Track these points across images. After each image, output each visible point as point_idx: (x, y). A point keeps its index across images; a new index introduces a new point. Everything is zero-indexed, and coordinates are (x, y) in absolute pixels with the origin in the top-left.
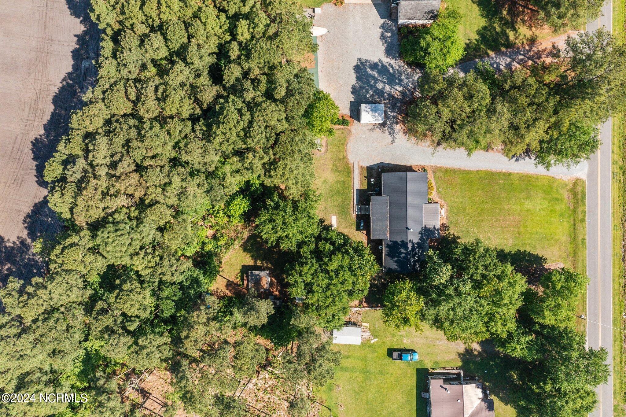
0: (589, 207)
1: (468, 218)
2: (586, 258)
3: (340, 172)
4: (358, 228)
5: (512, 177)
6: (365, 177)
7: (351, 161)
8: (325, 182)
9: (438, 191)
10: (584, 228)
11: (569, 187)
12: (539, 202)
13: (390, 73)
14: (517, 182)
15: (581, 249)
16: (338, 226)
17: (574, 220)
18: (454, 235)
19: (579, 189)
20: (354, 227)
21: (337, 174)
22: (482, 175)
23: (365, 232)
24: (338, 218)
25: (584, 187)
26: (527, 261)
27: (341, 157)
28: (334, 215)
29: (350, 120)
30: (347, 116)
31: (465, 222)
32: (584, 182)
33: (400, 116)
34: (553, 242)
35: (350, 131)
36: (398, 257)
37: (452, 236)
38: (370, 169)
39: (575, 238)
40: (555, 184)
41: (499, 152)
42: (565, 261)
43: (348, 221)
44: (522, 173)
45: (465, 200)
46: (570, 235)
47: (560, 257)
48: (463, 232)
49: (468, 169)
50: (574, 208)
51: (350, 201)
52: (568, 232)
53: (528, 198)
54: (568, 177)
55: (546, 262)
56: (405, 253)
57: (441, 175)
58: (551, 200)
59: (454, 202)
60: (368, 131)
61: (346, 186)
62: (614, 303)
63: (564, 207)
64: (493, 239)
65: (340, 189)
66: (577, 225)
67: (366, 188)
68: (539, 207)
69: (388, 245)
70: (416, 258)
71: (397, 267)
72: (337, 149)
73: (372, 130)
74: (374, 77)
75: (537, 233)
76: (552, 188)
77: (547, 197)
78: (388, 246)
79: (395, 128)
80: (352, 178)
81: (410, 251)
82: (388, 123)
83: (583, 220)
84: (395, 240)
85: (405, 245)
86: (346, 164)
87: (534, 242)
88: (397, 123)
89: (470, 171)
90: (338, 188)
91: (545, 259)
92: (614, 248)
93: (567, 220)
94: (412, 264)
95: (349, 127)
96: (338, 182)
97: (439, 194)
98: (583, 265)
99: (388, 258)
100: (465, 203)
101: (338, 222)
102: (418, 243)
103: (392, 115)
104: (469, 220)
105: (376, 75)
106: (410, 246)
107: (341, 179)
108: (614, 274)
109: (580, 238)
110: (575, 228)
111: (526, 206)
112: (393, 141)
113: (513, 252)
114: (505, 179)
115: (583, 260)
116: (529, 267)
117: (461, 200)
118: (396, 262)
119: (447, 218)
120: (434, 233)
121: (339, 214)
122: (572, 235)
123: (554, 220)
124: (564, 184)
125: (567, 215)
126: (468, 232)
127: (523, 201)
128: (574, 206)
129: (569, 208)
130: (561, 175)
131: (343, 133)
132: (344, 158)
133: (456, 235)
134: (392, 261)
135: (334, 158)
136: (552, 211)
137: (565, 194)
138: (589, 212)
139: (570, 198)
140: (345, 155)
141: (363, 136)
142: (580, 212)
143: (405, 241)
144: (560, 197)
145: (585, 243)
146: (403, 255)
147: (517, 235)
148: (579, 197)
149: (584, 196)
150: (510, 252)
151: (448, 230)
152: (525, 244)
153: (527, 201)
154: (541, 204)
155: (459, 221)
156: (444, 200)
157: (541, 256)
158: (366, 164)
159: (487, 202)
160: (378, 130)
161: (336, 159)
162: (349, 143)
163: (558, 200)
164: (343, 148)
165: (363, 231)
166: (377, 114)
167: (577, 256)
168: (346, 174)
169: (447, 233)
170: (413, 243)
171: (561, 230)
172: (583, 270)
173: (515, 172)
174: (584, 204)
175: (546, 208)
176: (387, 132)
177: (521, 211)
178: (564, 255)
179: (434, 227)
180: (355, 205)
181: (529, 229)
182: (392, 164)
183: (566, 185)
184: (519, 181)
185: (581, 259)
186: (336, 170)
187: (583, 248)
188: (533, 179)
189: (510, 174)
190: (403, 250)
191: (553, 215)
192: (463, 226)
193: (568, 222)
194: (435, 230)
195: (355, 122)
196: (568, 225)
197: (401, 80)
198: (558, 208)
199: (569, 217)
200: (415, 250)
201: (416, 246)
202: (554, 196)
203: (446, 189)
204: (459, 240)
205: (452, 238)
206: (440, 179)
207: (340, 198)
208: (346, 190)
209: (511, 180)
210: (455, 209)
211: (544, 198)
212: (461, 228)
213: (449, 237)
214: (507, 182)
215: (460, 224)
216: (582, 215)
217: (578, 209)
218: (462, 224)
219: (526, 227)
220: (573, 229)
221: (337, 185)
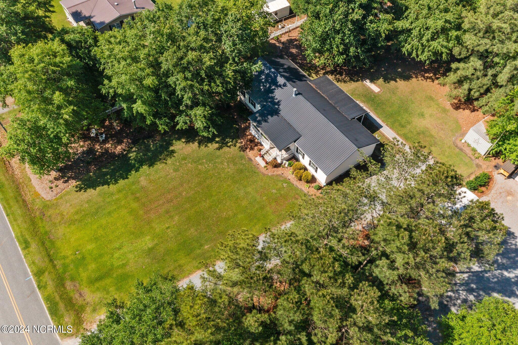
0: (37, 299)
1: (222, 175)
2: (12, 225)
3: (419, 134)
8: (422, 115)
9: (287, 181)
10: (32, 264)
12: (131, 256)
14: (182, 262)
15: (25, 233)
16: (364, 85)
17: (54, 266)
18: (228, 146)
19: (68, 318)
21: (418, 129)
24: (373, 91)
26: (106, 174)
28: (379, 92)
31: (223, 169)
34: (76, 217)
36: (285, 69)
37: (229, 144)
39: (43, 244)
42: (45, 206)
43: (359, 95)
45: (242, 193)
46: (53, 243)
47: (55, 206)
48: (218, 157)
50: (63, 285)
52: (58, 244)
53: (151, 250)
55: (77, 187)
58: (111, 270)
59: (255, 182)
61: (397, 124)
63: (82, 275)
64: (172, 171)
65: (399, 118)
66: (48, 262)
67: (375, 135)
68: (125, 250)
69: (305, 78)
70: (264, 77)
71: (278, 60)
74: (506, 268)
75: (109, 213)
77: (120, 271)
81: (276, 77)
83: (39, 274)
85: (288, 79)
87: (108, 200)
90: (402, 118)
93: (67, 261)
96: (409, 123)
97: (281, 179)
98: (13, 214)
99: (292, 66)
100: (240, 190)
101: (369, 89)
102: (272, 92)
104: (219, 174)
105: (506, 274)
106: (281, 80)
107: (409, 127)
109: (34, 247)
110: (49, 256)
111: (148, 238)
113: (133, 172)
115: (15, 220)
116: (99, 169)
117: (249, 189)
118: (283, 65)
119: (250, 160)
122: (48, 244)
123: (91, 246)
125: (71, 267)
127: (156, 241)
128: (65, 288)
129: (73, 279)
133: (225, 148)
134: (287, 65)
135: (439, 143)
136: (101, 256)
137: (90, 296)
138: (33, 291)
139: (77, 296)
142: (49, 283)
144: (97, 285)
145: (20, 244)
146: (281, 70)
147: (138, 195)
148: (61, 306)
149: (54, 311)
150: (137, 170)
151: (241, 147)
152: (120, 191)
153: (150, 246)
154: (124, 254)
155: (231, 166)
156: (270, 177)
157: (88, 190)
159: (210, 207)
161: (436, 143)
168: (409, 135)
169: (238, 145)
170: (280, 86)
171: (72, 240)
172: (10, 207)
174: (48, 299)
175: (113, 255)
177: (151, 227)
178: (50, 212)
179: (266, 121)
181: (124, 212)
183: (94, 310)
184: (180, 266)
185: (20, 220)
186: (423, 133)
187: (22, 236)
190: (285, 74)
191: (95, 252)
192: (222, 163)
193: (65, 258)
196: (62, 254)
198: (92, 266)
199: (65, 267)
200: (270, 83)
201: (273, 87)
202: (108, 281)
203: (278, 190)
204: (217, 145)
205: (227, 143)
206: (296, 196)
207: (390, 110)
208: (393, 120)
209: (194, 259)
210: (247, 174)
211: (124, 265)
212: (223, 160)
213: (232, 142)
214: (199, 251)
215: (228, 163)
216: (44, 280)
217: (57, 287)
218: (226, 164)
219: (132, 212)
220: (51, 253)
221: (406, 120)
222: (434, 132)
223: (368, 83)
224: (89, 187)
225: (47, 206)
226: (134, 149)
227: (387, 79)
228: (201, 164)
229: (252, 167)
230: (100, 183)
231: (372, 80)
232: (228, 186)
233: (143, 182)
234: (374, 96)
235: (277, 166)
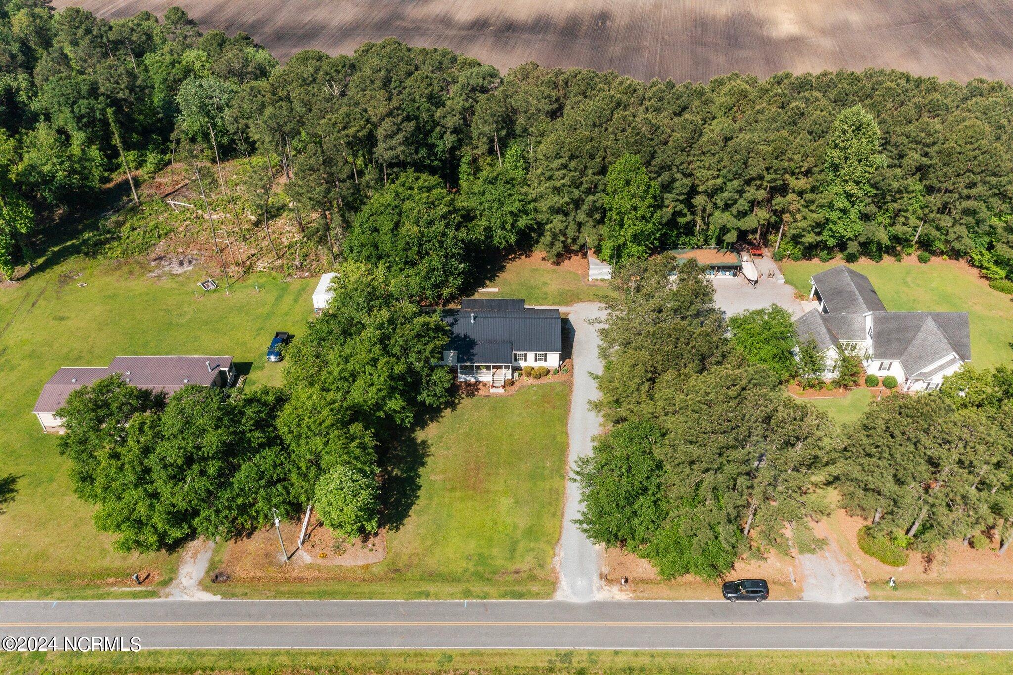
0: (496, 604)
2: (388, 598)
3: (560, 296)
7: (576, 305)
8: (545, 284)
9: (532, 386)
10: (451, 596)
11: (537, 571)
12: (510, 518)
14: (548, 486)
15: (408, 591)
16: (483, 293)
17: (469, 581)
18: (458, 404)
19: (535, 587)
21: (556, 293)
24: (494, 293)
25: (537, 595)
26: (398, 501)
28: (498, 290)
31: (479, 418)
32: (549, 595)
34: (428, 544)
37: (456, 401)
38: (566, 320)
40: (543, 546)
44: (564, 493)
46: (439, 575)
47: (397, 555)
48: (463, 415)
49: (570, 421)
52: (445, 570)
53: (517, 502)
54: (558, 566)
55: (392, 530)
57: (558, 389)
58: (512, 539)
62: (277, 653)
63: (497, 563)
66: (459, 584)
75: (449, 516)
76: (536, 540)
77: (519, 532)
80: (551, 305)
83: (467, 594)
86: (573, 301)
90: (538, 294)
91: (398, 528)
93: (472, 569)
96: (545, 294)
97: (527, 388)
98: (373, 594)
101: (489, 293)
104: (482, 422)
107: (549, 296)
109: (432, 588)
111: (502, 499)
113: (418, 480)
114: (552, 469)
115: (384, 595)
117: (517, 412)
119: (488, 396)
121: (500, 294)
123: (473, 544)
124: (544, 560)
125: (480, 568)
126: (462, 421)
127: (512, 495)
128: (500, 582)
129: (495, 572)
130: (562, 554)
132: (580, 299)
133: (457, 406)
135: (579, 291)
136: (490, 540)
137: (525, 563)
138: (484, 605)
139: (516, 576)
140: (583, 301)
142: (485, 589)
144: (518, 555)
145: (418, 598)
147: (448, 487)
148: (517, 589)
149: (518, 595)
150: (419, 476)
151: (468, 396)
152: (430, 499)
153: (513, 501)
155: (482, 411)
156: (517, 393)
157: (404, 522)
158: (572, 317)
159: (511, 444)
161: (577, 293)
163: (513, 550)
164: (593, 299)
167: (394, 584)
168: (558, 300)
169: (464, 396)
171: (452, 557)
172: (362, 594)
174: (502, 596)
178: (400, 564)
179: (475, 355)
181: (458, 505)
183: (542, 566)
184: (550, 489)
185: (387, 591)
186: (562, 293)
187: (410, 594)
188: (553, 510)
189: (562, 476)
191: (483, 543)
192: (472, 415)
193: (466, 570)
196: (460, 570)
198: (495, 552)
199: (477, 573)
202: (522, 545)
203: (535, 395)
204: (449, 410)
205: (454, 402)
207: (523, 295)
208: (534, 299)
209: (552, 477)
210: (501, 405)
211: (516, 527)
212: (470, 413)
213: (456, 399)
214: (547, 472)
216: (479, 593)
217: (493, 586)
218: (475, 413)
219: (462, 499)
221: (542, 293)
222: (567, 288)
223: (482, 290)
224: (403, 519)
225: (389, 564)
226: (389, 468)
227: (492, 278)
228: (459, 429)
229: (497, 399)
230: (405, 510)
231: (483, 285)
232: (500, 423)
233: (437, 477)
235: (512, 383)
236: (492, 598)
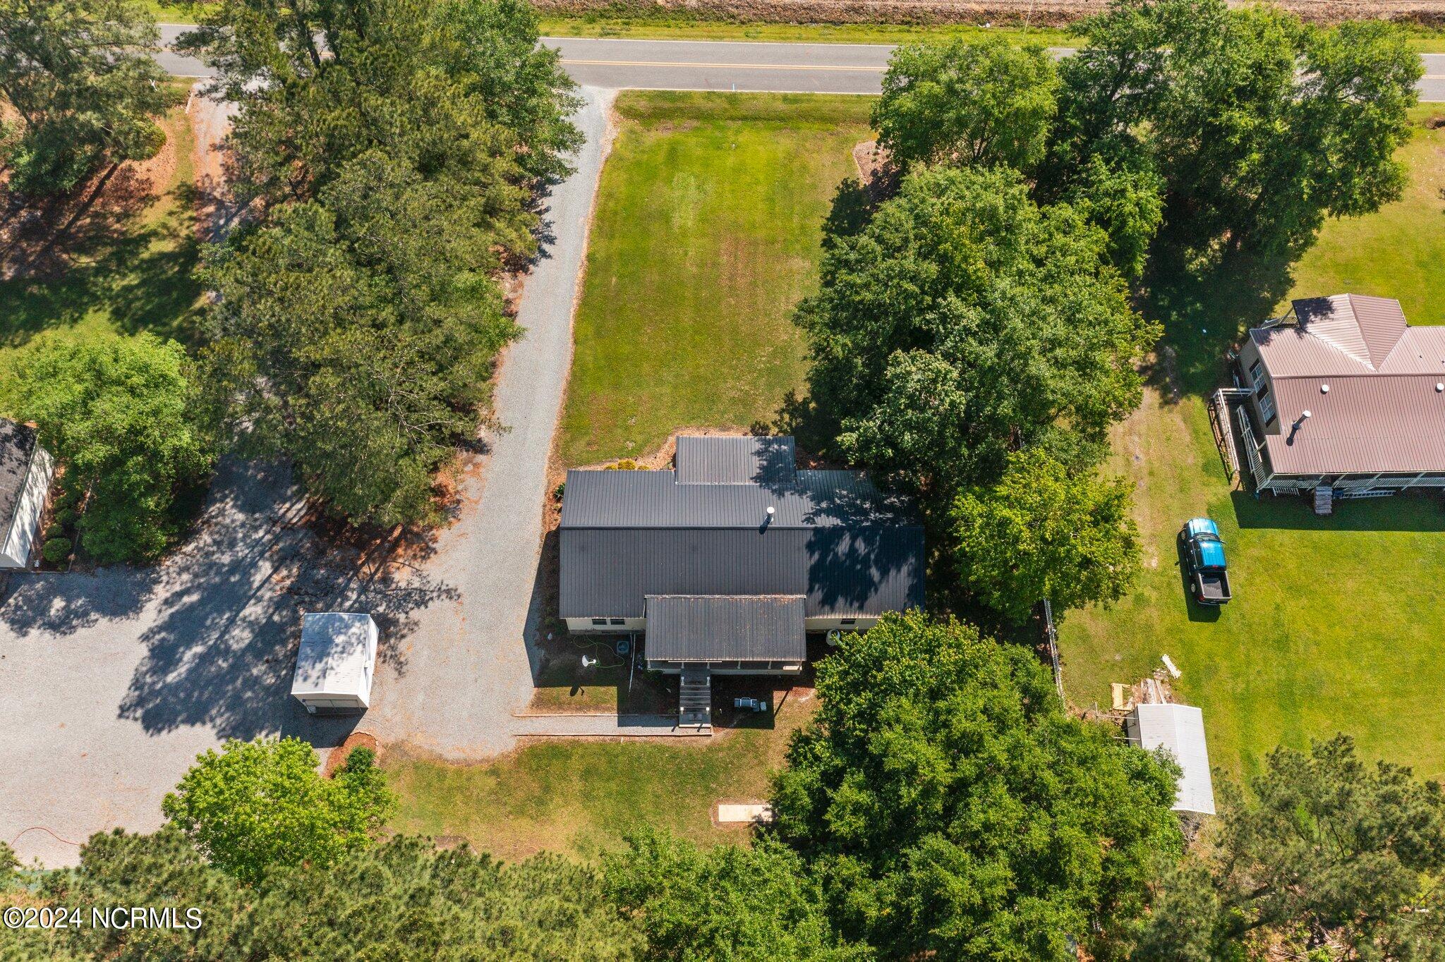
0: (694, 86)
1: (725, 371)
2: (836, 95)
3: (547, 789)
4: (765, 720)
5: (600, 255)
6: (573, 693)
7: (511, 745)
8: (583, 847)
9: (635, 453)
10: (754, 97)
11: (639, 128)
12: (677, 193)
13: (201, 602)
14: (615, 242)
15: (812, 104)
16: (759, 796)
17: (732, 119)
18: (783, 411)
19: (642, 105)
20: (760, 734)
21: (558, 800)
22: (590, 331)
23: (778, 696)
24: (728, 798)
25: (640, 95)
27: (492, 782)
28: (716, 813)
29: (350, 747)
30: (334, 757)
31: (739, 378)
32: (625, 95)
33: (365, 569)
34: (797, 164)
35: (396, 747)
36: (866, 561)
37: (787, 417)
38: (543, 678)
39: (782, 119)
40: (629, 155)
41: (521, 285)
42: (847, 140)
43: (740, 756)
44: (591, 231)
45: (668, 376)
46: (775, 129)
47: (838, 150)
48: (770, 386)
49: (568, 367)
50: (697, 118)
51: (662, 749)
52: (767, 133)
53: (665, 218)
54: (610, 126)
55: (854, 182)
56: (853, 539)
57: (583, 443)
58: (675, 167)
59: (673, 407)
60: (403, 681)
61: (603, 766)
63: (695, 139)
65: (613, 786)
66: (745, 113)
67: (613, 690)
68: (692, 191)
69: (823, 602)
70: (867, 506)
71: (905, 569)
72: (459, 798)
73: (400, 667)
74: (204, 659)
75: (771, 200)
76: (638, 164)
77: (664, 174)
78: (829, 602)
79: (403, 585)
80: (575, 743)
81: (844, 520)
82: (381, 609)
83: (732, 99)
84: (806, 576)
85: (822, 540)
86: (518, 762)
87: (797, 208)
88: (386, 580)
89: (574, 363)
90: (609, 795)
91: (845, 182)
92: (807, 39)
93: (730, 133)
94: (889, 515)
95: (379, 751)
96: (587, 796)
97: (647, 449)
98: (858, 101)
99: (873, 600)
100: (677, 376)
101: (740, 796)
103: (354, 596)
104: (731, 367)
105: (198, 649)
106: (827, 522)
107: (577, 785)
108: (876, 41)
109: (780, 106)
110: (756, 119)
111: (690, 224)
112: (450, 593)
114: (607, 272)
115: (843, 101)
117: (666, 390)
118: (884, 573)
119: (725, 428)
120: (779, 455)
121: (710, 791)
122: (776, 123)
123: (730, 161)
124: (629, 138)
125: (717, 134)
126: (770, 371)
127: (676, 230)
128: (690, 118)
129: (698, 129)
130: (604, 142)
131: (398, 774)
132: (494, 772)
133: (784, 405)
134: (883, 588)
135: (492, 810)
136: (706, 165)
137: (657, 136)
138: (710, 86)
139: (669, 125)
140: (485, 767)
141: (421, 697)
142: (710, 105)
143: (809, 536)
144: (666, 147)
145: (797, 95)
146: (861, 546)
147: (778, 246)
148: (667, 105)
149: (663, 95)
152: (804, 227)
153: (674, 220)
154: (686, 188)
155: (732, 393)
156: (666, 435)
157: (837, 192)
158: (527, 689)
159: (677, 320)
160: (403, 645)
161: (498, 801)
162: (438, 750)
163: (673, 151)
164: (459, 773)
165: (776, 702)
166: (340, 639)
167: (835, 115)
168: (556, 765)
169: (774, 429)
170: (818, 513)
171: (760, 148)
173: (585, 245)
174: (687, 96)
175: (696, 177)
176: (415, 614)
177: (703, 235)
178: (831, 142)
180: (678, 732)
181: (759, 217)
182: (533, 599)
183: (632, 132)
184: (613, 236)
185: (841, 107)
186: (541, 802)
187: (809, 101)
188: (611, 204)
189: (590, 258)
190: (843, 547)
191: (716, 162)
192: (753, 384)
193: (738, 132)
194: (766, 450)
195: (361, 727)
196: (745, 132)
197: (236, 566)
198: (699, 152)
199: (722, 129)
200: (840, 506)
201: (824, 505)
202: (661, 157)
203: (629, 429)
204: (799, 398)
205: (792, 416)
206: (595, 448)
207: (649, 788)
208: (620, 766)
209: (609, 258)
210: (697, 406)
211: (669, 181)
212: (757, 389)
213: (789, 425)
214: (615, 268)
215: (747, 393)
216: (718, 101)
217: (699, 109)
218: (747, 388)
219: (751, 226)
220: (760, 124)
221: (597, 798)
222: (524, 826)
223: (761, 811)
224: (841, 196)
225: (846, 141)
229: (707, 420)
230: (840, 211)
232: (698, 366)
233: (798, 263)
234: (714, 790)
236: (701, 93)
